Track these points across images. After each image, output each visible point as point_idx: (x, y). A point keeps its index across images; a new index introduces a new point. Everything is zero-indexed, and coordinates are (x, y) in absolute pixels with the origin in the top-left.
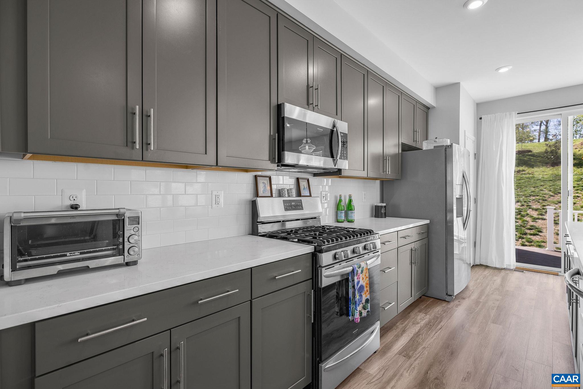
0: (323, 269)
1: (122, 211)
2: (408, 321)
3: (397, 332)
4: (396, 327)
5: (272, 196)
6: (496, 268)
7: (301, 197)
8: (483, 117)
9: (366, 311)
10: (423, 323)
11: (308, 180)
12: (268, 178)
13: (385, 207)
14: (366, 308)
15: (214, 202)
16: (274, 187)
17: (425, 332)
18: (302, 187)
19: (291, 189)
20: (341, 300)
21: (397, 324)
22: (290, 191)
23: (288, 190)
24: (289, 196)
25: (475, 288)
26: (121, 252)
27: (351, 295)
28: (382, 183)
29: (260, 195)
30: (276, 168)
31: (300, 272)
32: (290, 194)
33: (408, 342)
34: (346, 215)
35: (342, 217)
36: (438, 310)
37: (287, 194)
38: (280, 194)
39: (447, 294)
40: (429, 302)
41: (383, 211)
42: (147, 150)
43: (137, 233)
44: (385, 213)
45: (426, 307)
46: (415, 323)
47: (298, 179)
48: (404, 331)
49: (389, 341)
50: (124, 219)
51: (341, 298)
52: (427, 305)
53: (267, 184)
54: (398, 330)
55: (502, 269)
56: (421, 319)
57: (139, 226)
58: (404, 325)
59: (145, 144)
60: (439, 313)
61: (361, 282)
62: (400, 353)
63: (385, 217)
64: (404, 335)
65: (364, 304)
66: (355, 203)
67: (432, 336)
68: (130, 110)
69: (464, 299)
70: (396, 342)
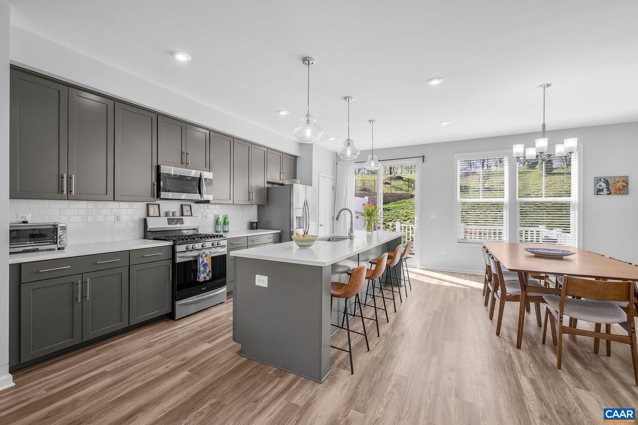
0: (178, 253)
1: (57, 224)
5: (160, 216)
7: (184, 216)
8: (338, 163)
9: (209, 277)
12: (157, 205)
13: (257, 222)
14: (209, 275)
15: (116, 219)
16: (162, 210)
18: (185, 210)
19: (175, 212)
23: (173, 212)
24: (173, 216)
26: (56, 243)
27: (198, 268)
29: (150, 215)
30: (159, 200)
31: (162, 254)
35: (219, 228)
38: (166, 214)
41: (254, 226)
42: (70, 194)
43: (64, 234)
44: (257, 227)
47: (182, 206)
50: (57, 228)
53: (156, 209)
57: (66, 231)
59: (69, 191)
61: (205, 261)
63: (257, 229)
65: (208, 273)
66: (229, 220)
68: (60, 176)
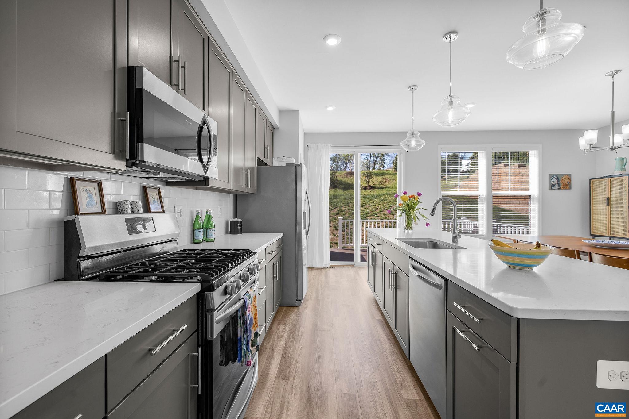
0: (215, 312)
2: (272, 338)
3: (267, 354)
4: (264, 349)
5: (103, 212)
6: (318, 269)
7: (150, 213)
8: (309, 144)
9: (255, 347)
10: (286, 334)
11: (159, 191)
12: (96, 185)
13: (240, 222)
14: (255, 343)
16: (107, 198)
17: (291, 344)
18: (151, 200)
19: (136, 202)
20: (226, 345)
21: (264, 345)
22: (134, 205)
23: (131, 203)
24: (133, 212)
25: (311, 288)
27: (240, 333)
28: (236, 197)
29: (81, 210)
30: (125, 168)
31: (186, 328)
32: (135, 209)
33: (281, 361)
34: (205, 234)
35: (200, 235)
36: (293, 317)
37: (130, 209)
38: (118, 208)
39: (297, 300)
40: (283, 312)
41: (239, 227)
44: (241, 229)
45: (282, 317)
46: (280, 338)
47: (144, 189)
48: (273, 350)
49: (263, 368)
51: (226, 342)
52: (282, 316)
53: (94, 193)
54: (268, 351)
55: (322, 268)
56: (283, 331)
58: (270, 343)
60: (295, 320)
61: (251, 315)
62: (278, 377)
63: (241, 234)
64: (275, 354)
65: (253, 340)
66: (213, 219)
67: (298, 346)
69: (308, 300)
70: (270, 366)
